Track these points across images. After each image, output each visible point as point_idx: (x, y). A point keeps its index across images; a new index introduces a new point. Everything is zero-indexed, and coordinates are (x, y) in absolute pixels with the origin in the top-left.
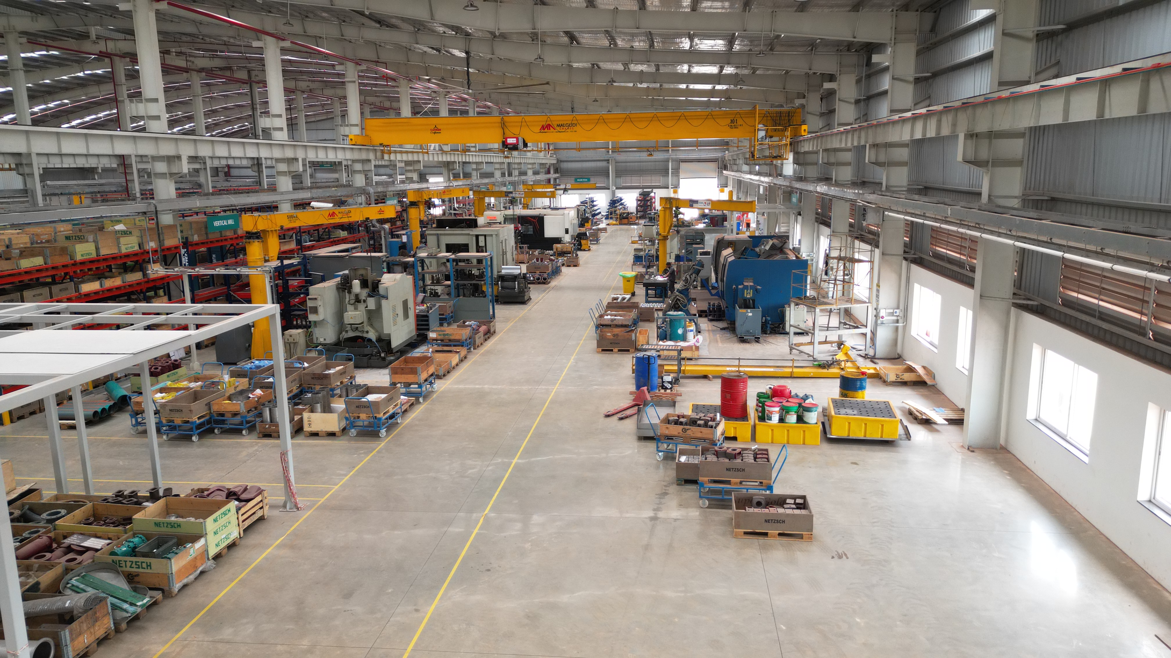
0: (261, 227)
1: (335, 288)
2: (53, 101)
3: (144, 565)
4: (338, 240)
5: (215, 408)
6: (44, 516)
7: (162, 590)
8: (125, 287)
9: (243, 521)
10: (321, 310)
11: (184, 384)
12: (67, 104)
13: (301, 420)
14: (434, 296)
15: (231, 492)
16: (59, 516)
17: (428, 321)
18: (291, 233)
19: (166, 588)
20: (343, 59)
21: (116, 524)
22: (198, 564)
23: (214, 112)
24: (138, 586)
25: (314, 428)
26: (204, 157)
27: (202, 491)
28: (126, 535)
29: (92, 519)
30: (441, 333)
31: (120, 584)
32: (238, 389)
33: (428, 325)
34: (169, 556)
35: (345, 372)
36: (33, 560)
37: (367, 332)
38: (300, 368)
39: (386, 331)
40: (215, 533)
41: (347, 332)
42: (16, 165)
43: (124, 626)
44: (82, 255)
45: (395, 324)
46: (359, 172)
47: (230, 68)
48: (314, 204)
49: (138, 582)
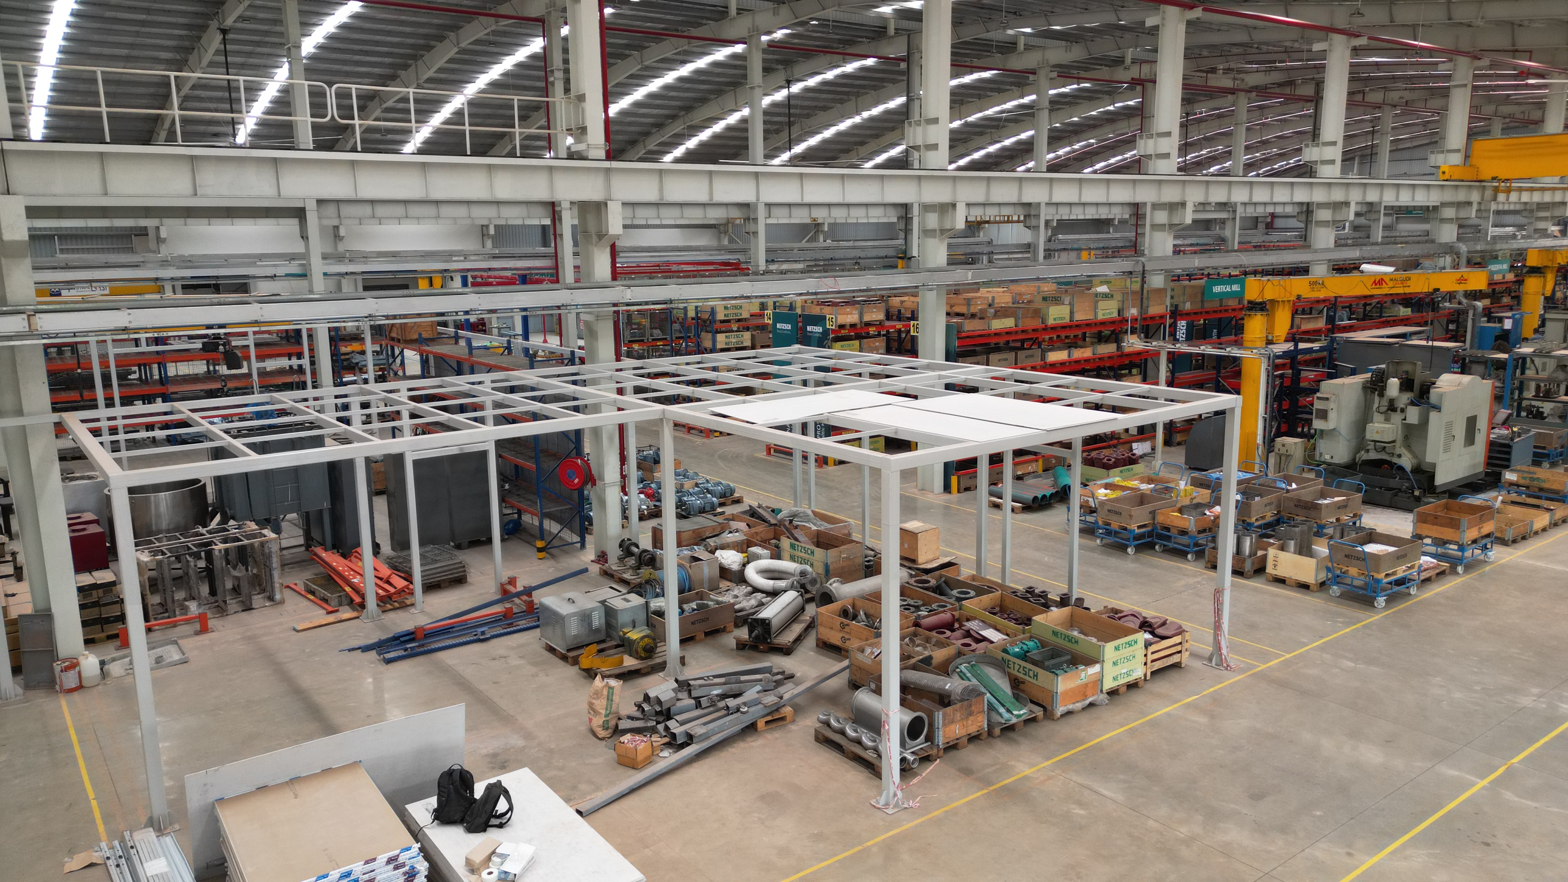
0: (1268, 295)
1: (1360, 386)
2: (1079, 142)
3: (1031, 674)
4: (1394, 321)
5: (1160, 519)
6: (955, 592)
7: (1045, 709)
8: (1094, 359)
9: (1153, 661)
10: (1332, 415)
11: (1135, 483)
12: (1092, 144)
13: (1264, 558)
14: (1535, 417)
15: (1147, 622)
16: (968, 596)
17: (1509, 453)
18: (1321, 306)
19: (1049, 708)
20: (1452, 53)
21: (1018, 621)
22: (1089, 693)
23: (1265, 143)
24: (1021, 694)
25: (1281, 572)
26: (1236, 204)
27: (1116, 611)
28: (1022, 636)
29: (998, 609)
30: (1526, 475)
31: (1004, 685)
32: (1195, 501)
33: (1509, 460)
34: (1057, 672)
35: (1345, 506)
36: (934, 633)
37: (1399, 456)
38: (1283, 489)
39: (1429, 459)
40: (1115, 664)
41: (1368, 451)
42: (1025, 216)
43: (997, 731)
44: (1055, 319)
45: (1447, 449)
46: (1450, 220)
47: (1291, 83)
48: (1365, 267)
49: (1023, 691)
